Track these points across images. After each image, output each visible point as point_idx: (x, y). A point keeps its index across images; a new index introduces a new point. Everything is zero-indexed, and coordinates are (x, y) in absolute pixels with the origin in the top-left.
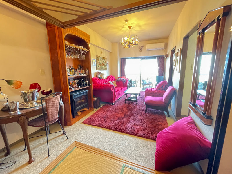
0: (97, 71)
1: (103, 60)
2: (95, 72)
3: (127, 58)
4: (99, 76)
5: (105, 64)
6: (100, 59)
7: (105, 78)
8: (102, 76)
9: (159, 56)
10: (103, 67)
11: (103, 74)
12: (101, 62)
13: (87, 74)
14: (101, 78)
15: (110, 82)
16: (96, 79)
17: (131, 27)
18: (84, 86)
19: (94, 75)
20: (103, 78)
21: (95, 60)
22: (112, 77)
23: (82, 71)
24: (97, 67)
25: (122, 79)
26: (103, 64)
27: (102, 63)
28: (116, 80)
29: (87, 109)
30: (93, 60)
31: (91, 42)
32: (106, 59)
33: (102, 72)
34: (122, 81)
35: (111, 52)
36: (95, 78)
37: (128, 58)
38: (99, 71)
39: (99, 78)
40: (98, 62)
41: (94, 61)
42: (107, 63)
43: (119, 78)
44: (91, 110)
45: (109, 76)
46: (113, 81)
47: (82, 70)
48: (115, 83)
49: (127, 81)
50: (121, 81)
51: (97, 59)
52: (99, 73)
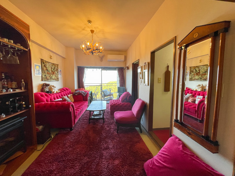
0: (43, 82)
1: (53, 68)
2: (40, 85)
3: (85, 67)
4: (47, 89)
5: (56, 73)
6: (48, 65)
7: (57, 91)
8: (52, 89)
9: (119, 68)
10: (54, 77)
11: (53, 86)
12: (49, 69)
13: (23, 88)
14: (51, 93)
15: (64, 97)
16: (42, 95)
17: (94, 31)
18: (14, 111)
19: (37, 88)
20: (54, 92)
21: (39, 66)
22: (67, 89)
23: (10, 83)
24: (43, 76)
25: (82, 92)
26: (53, 73)
27: (52, 71)
28: (72, 93)
29: (22, 153)
30: (36, 65)
31: (31, 38)
32: (58, 66)
33: (51, 83)
34: (82, 95)
35: (64, 58)
36: (40, 94)
37: (87, 68)
38: (47, 83)
39: (48, 92)
40: (45, 69)
41: (37, 67)
42: (59, 71)
43: (76, 90)
44: (33, 150)
45: (63, 89)
46: (69, 94)
47: (12, 82)
48: (72, 97)
49: (87, 93)
50: (80, 94)
51: (43, 65)
52: (47, 85)
